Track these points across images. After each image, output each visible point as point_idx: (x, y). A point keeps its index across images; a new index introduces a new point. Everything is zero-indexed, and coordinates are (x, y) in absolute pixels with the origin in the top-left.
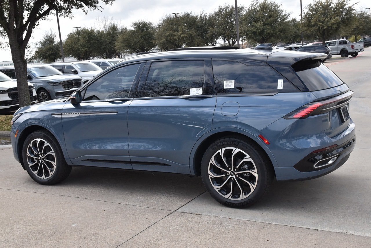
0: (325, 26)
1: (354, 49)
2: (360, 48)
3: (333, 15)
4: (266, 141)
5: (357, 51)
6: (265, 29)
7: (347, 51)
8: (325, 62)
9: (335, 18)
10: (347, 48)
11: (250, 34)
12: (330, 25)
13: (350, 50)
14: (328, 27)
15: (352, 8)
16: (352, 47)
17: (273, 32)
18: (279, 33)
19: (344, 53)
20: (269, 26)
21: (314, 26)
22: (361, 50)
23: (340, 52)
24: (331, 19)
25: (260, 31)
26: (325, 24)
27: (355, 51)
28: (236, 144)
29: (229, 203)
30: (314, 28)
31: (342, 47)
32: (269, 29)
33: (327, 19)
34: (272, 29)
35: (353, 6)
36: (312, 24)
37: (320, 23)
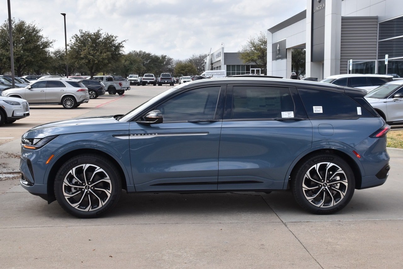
0: (96, 60)
1: (122, 87)
2: (127, 87)
3: (104, 49)
4: (358, 156)
5: (125, 89)
6: (24, 56)
7: (115, 88)
8: (97, 98)
9: (105, 53)
10: (115, 85)
11: (5, 60)
12: (101, 60)
13: (118, 88)
14: (99, 61)
15: (121, 45)
16: (120, 84)
17: (33, 60)
18: (41, 62)
19: (112, 91)
20: (29, 52)
21: (82, 58)
22: (128, 88)
23: (107, 88)
24: (101, 53)
25: (18, 57)
26: (96, 58)
27: (123, 89)
28: (331, 159)
29: (321, 210)
30: (83, 61)
31: (109, 83)
32: (28, 56)
33: (98, 54)
34: (33, 57)
35: (122, 43)
36: (82, 56)
37: (91, 57)
